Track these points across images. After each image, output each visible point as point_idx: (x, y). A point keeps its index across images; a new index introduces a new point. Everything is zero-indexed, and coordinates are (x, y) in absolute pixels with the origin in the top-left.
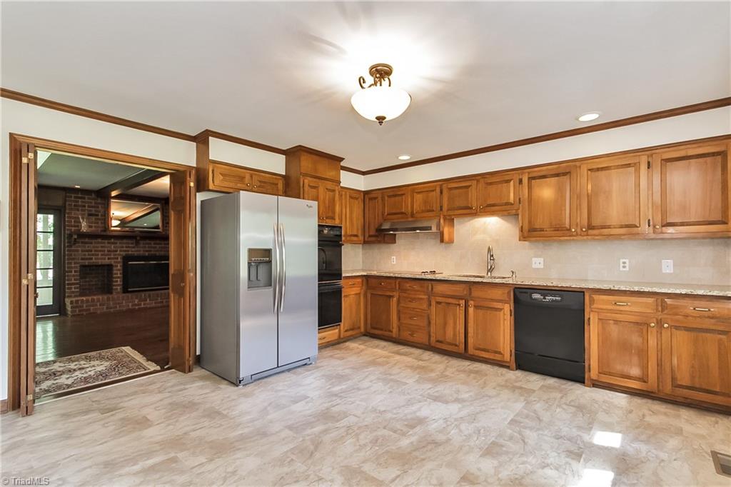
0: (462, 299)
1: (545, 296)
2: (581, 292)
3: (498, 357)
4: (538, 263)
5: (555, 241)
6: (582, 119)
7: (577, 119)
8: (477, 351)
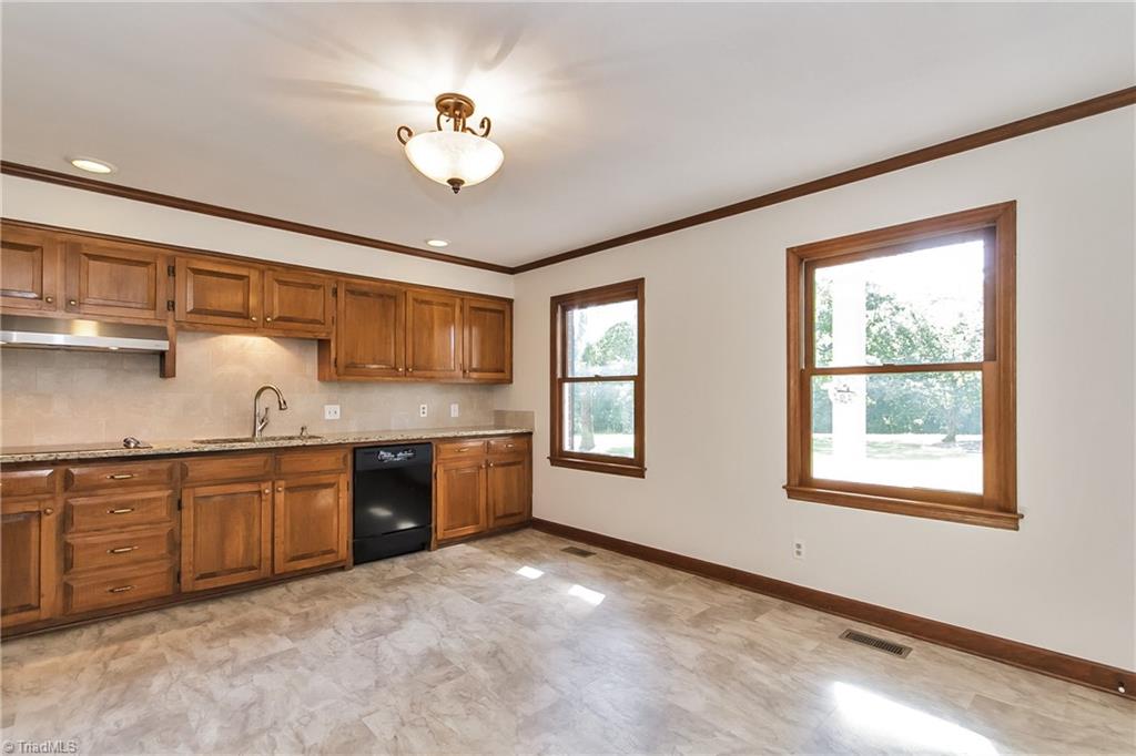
0: (264, 481)
1: (395, 454)
2: (426, 445)
3: (329, 559)
4: (332, 412)
5: (378, 381)
6: (432, 243)
7: (426, 242)
8: (292, 563)
